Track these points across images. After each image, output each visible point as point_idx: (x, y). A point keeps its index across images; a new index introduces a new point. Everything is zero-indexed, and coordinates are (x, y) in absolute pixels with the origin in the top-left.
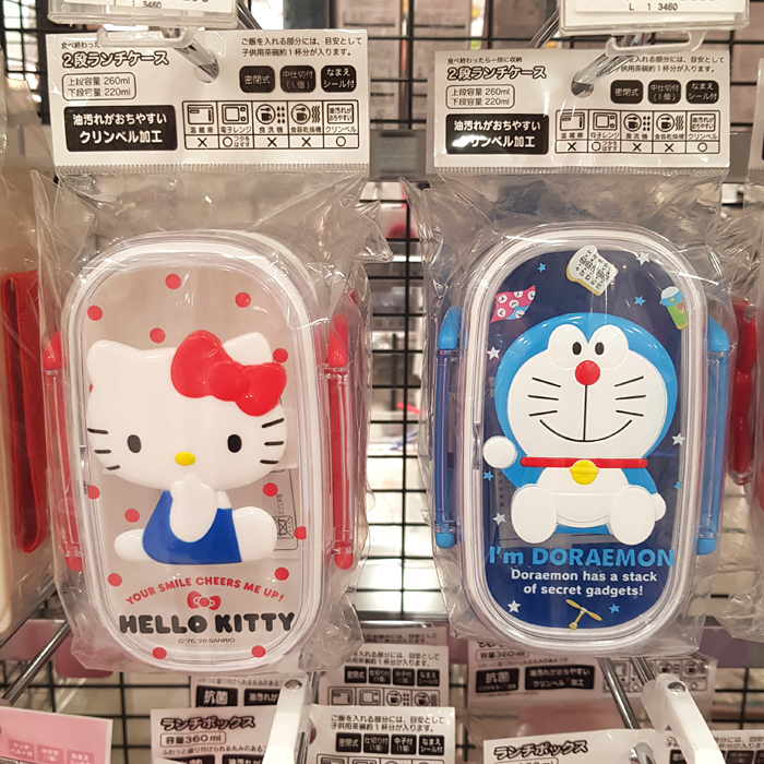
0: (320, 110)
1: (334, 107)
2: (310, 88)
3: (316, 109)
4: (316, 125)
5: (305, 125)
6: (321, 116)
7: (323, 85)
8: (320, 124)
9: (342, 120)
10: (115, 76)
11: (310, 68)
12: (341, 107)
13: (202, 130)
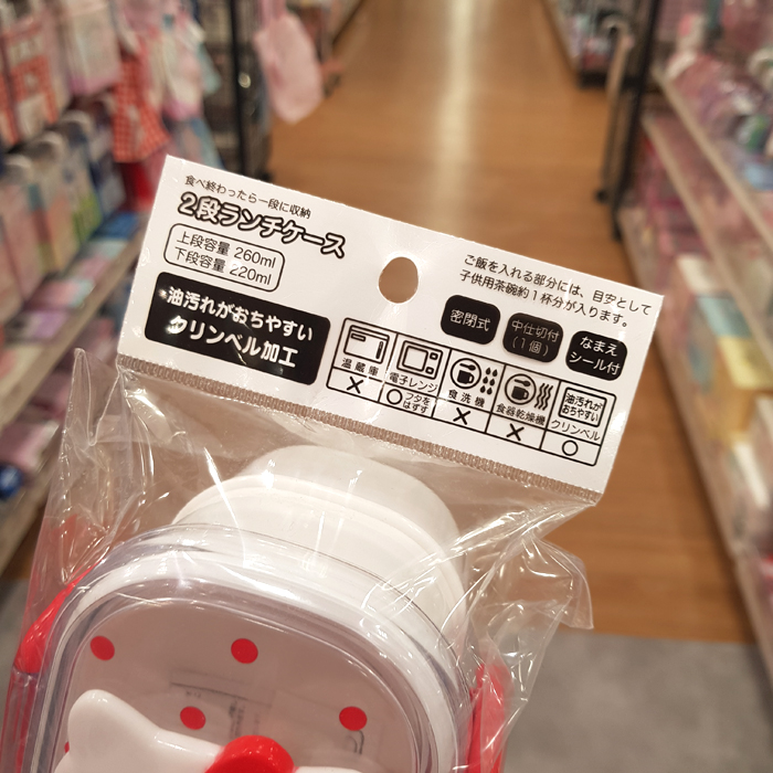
0: (553, 392)
1: (576, 394)
2: (548, 355)
3: (546, 389)
4: (538, 413)
5: (522, 408)
6: (550, 402)
7: (569, 358)
8: (545, 414)
9: (582, 418)
10: (254, 249)
11: (557, 328)
12: (586, 397)
13: (360, 367)
